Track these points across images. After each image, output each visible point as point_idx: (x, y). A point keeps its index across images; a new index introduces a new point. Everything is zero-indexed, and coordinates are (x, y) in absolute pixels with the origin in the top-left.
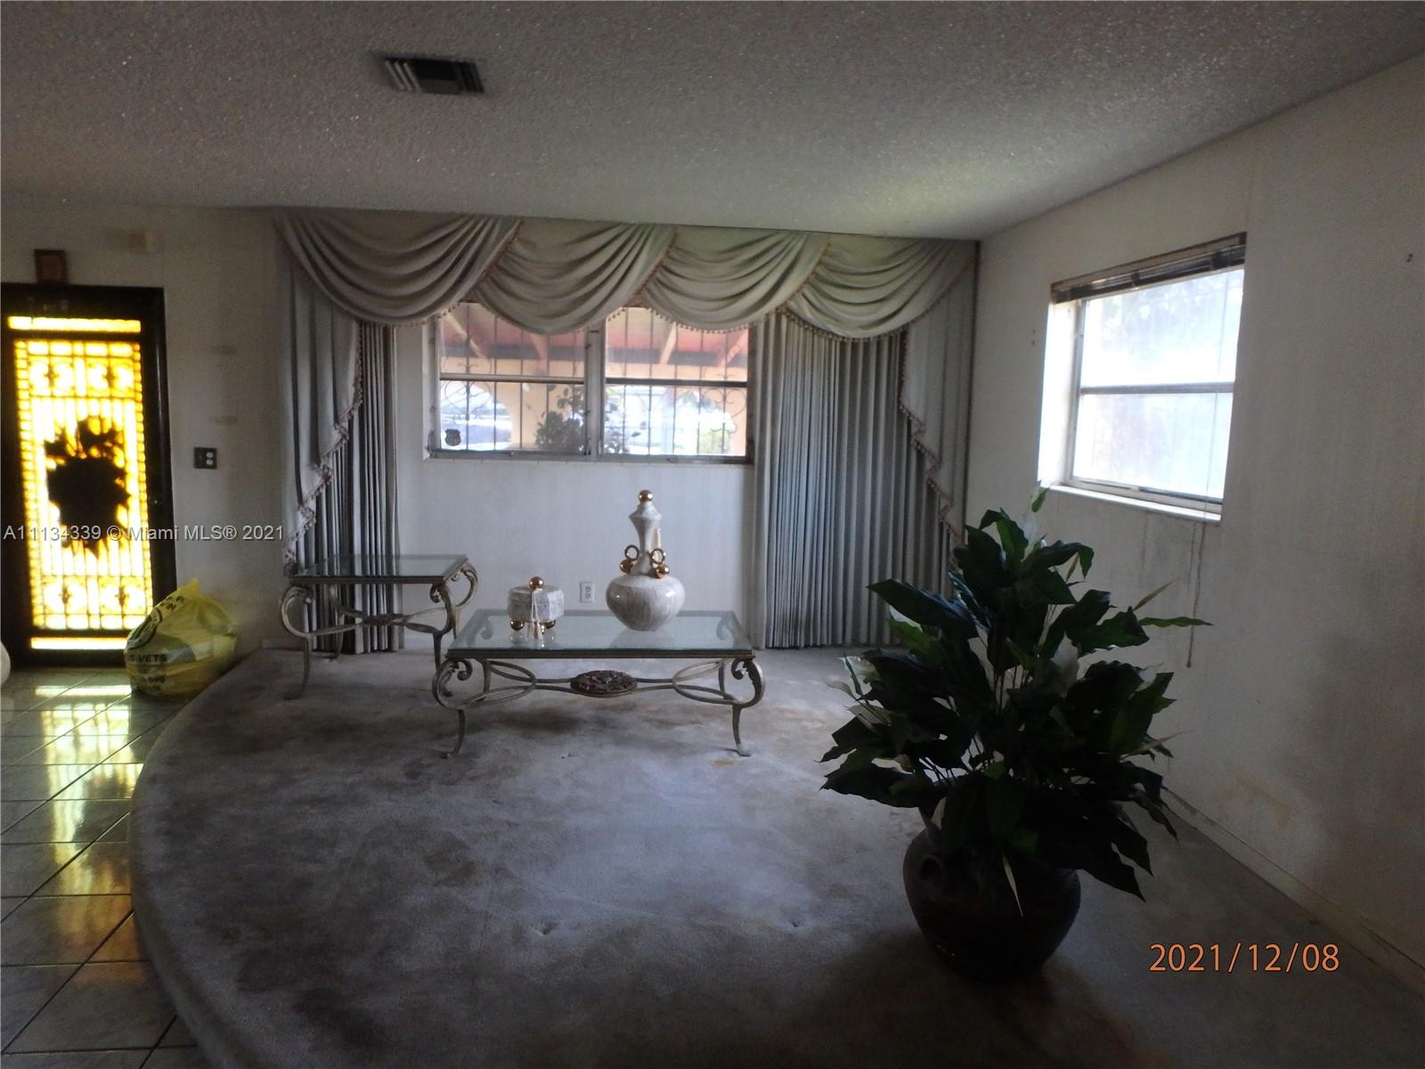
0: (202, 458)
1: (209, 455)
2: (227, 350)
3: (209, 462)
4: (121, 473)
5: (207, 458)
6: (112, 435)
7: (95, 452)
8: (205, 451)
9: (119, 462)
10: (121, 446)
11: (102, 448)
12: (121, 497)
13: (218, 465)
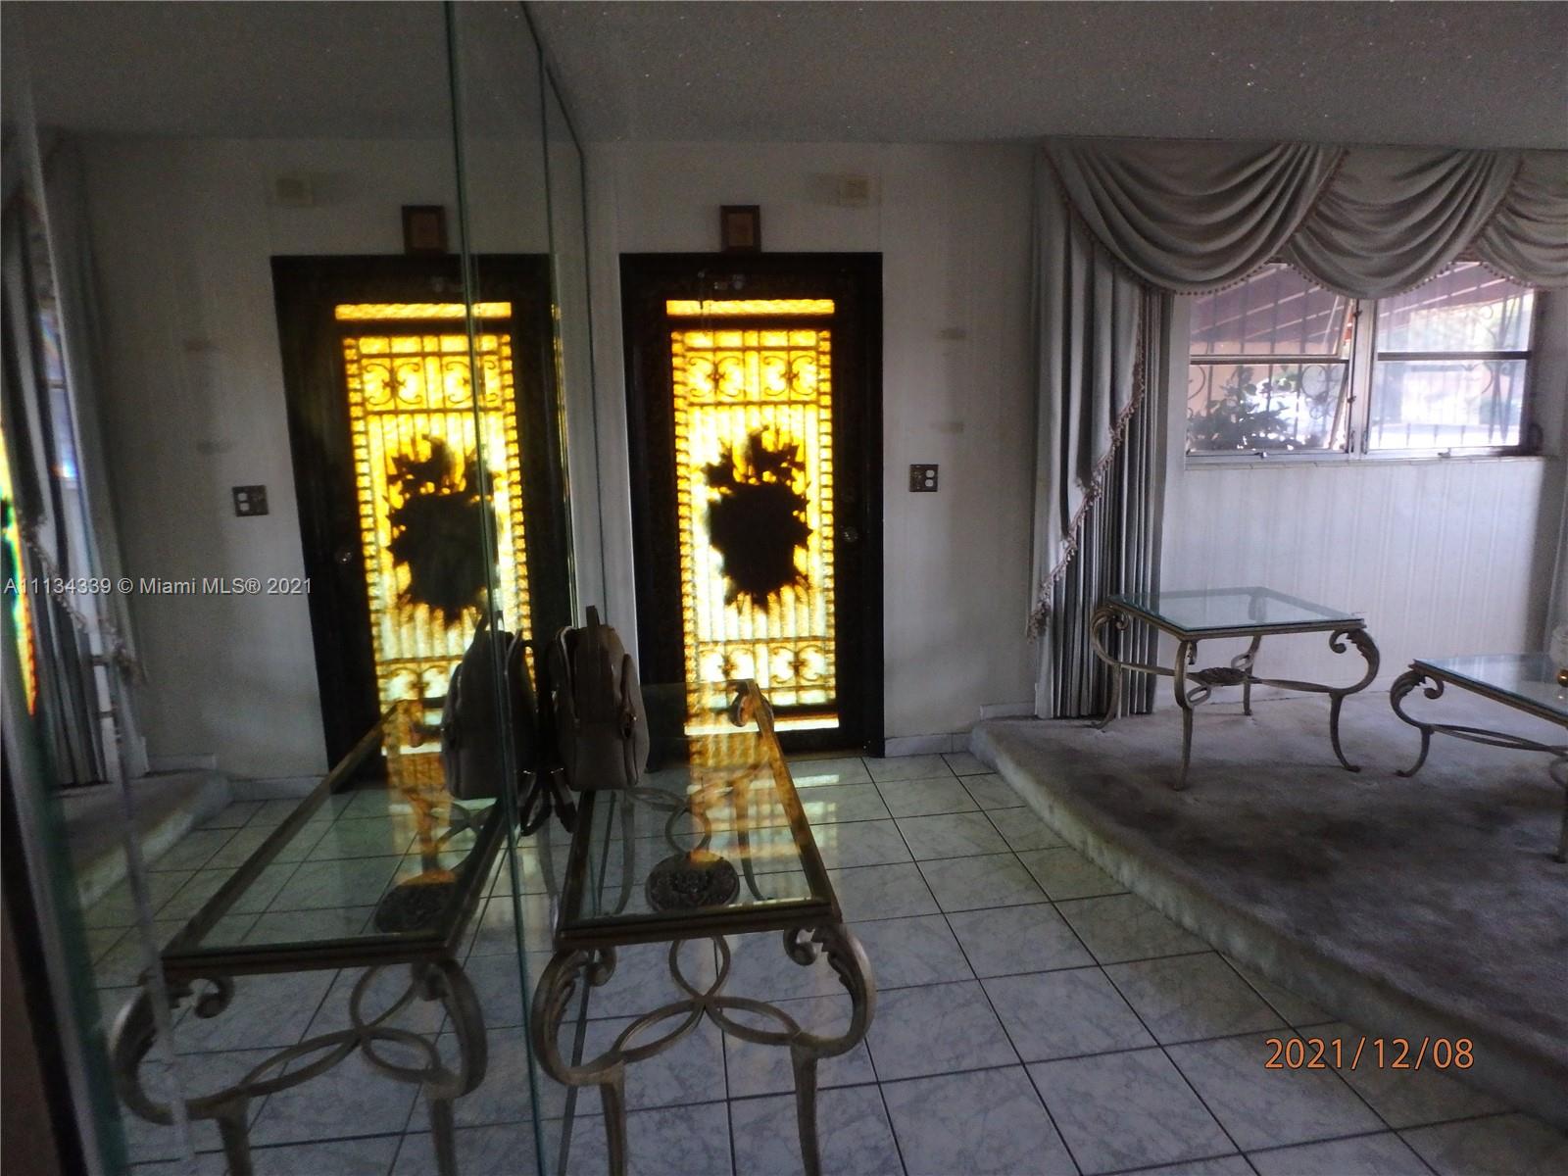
0: (921, 478)
1: (930, 473)
2: (955, 334)
3: (929, 483)
4: (801, 503)
5: (926, 478)
6: (791, 451)
7: (767, 476)
8: (924, 468)
9: (797, 488)
10: (801, 467)
11: (777, 471)
12: (800, 534)
13: (939, 486)
